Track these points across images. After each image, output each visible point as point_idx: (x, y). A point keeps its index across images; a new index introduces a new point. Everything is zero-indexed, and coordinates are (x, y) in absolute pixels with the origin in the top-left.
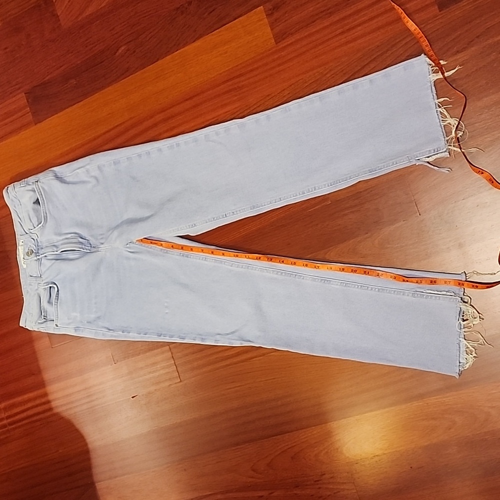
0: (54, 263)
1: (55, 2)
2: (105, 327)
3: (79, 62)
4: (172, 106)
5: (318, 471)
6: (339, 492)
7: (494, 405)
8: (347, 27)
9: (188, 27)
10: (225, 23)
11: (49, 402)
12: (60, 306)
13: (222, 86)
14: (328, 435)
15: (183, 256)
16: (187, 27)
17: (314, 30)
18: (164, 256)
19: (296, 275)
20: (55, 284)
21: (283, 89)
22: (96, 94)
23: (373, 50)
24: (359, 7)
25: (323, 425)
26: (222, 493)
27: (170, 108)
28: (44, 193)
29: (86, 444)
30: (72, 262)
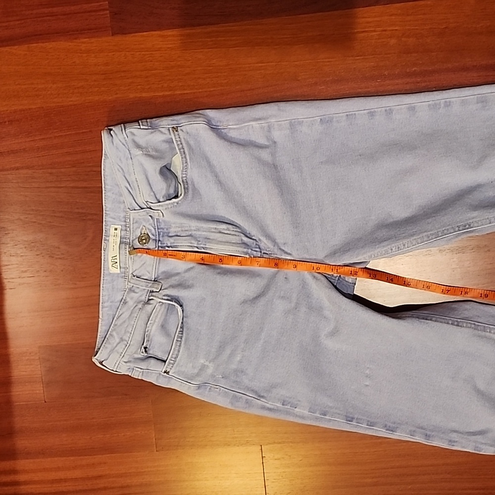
2: (252, 390)
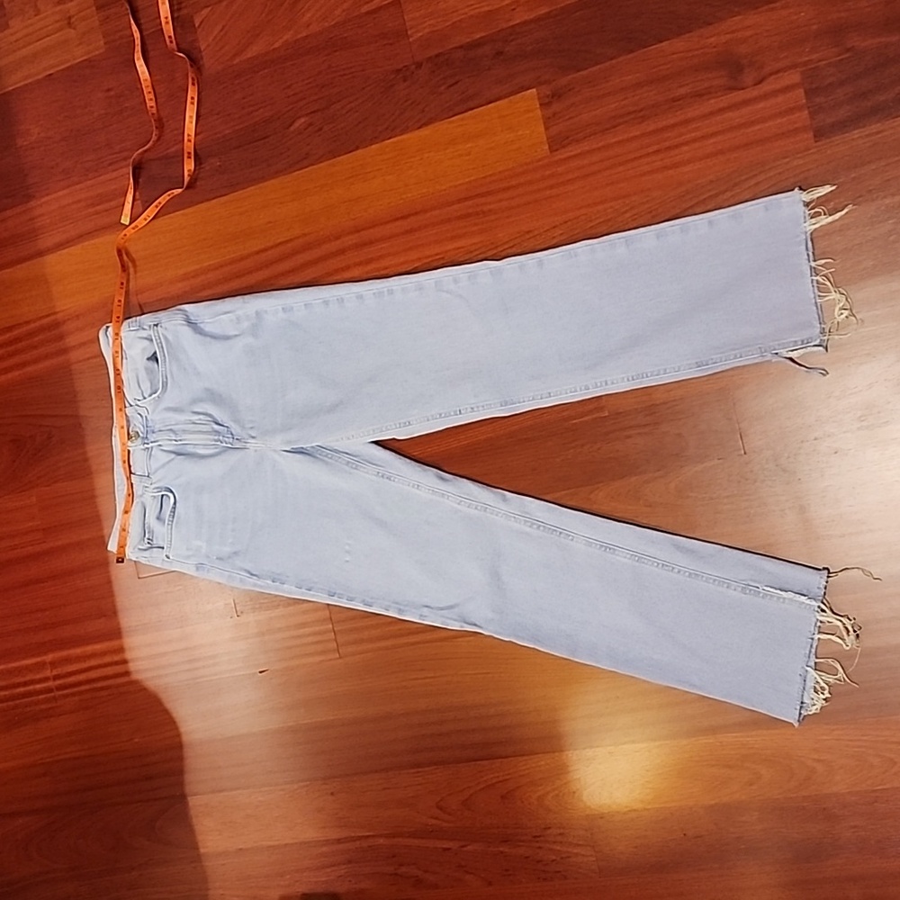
0: (173, 459)
1: (199, 26)
2: (245, 570)
3: (227, 132)
4: (373, 225)
5: (540, 822)
6: (569, 857)
7: (822, 758)
8: (667, 144)
9: (412, 104)
10: (472, 106)
11: (125, 662)
12: (176, 526)
13: (456, 207)
14: (561, 770)
15: (383, 476)
16: (410, 102)
17: (614, 140)
18: (350, 473)
19: (561, 533)
20: (172, 492)
21: (554, 225)
22: (252, 188)
23: (703, 187)
24: (690, 115)
25: (557, 754)
26: (387, 836)
27: (370, 228)
28: (166, 345)
29: (179, 735)
30: (203, 461)
